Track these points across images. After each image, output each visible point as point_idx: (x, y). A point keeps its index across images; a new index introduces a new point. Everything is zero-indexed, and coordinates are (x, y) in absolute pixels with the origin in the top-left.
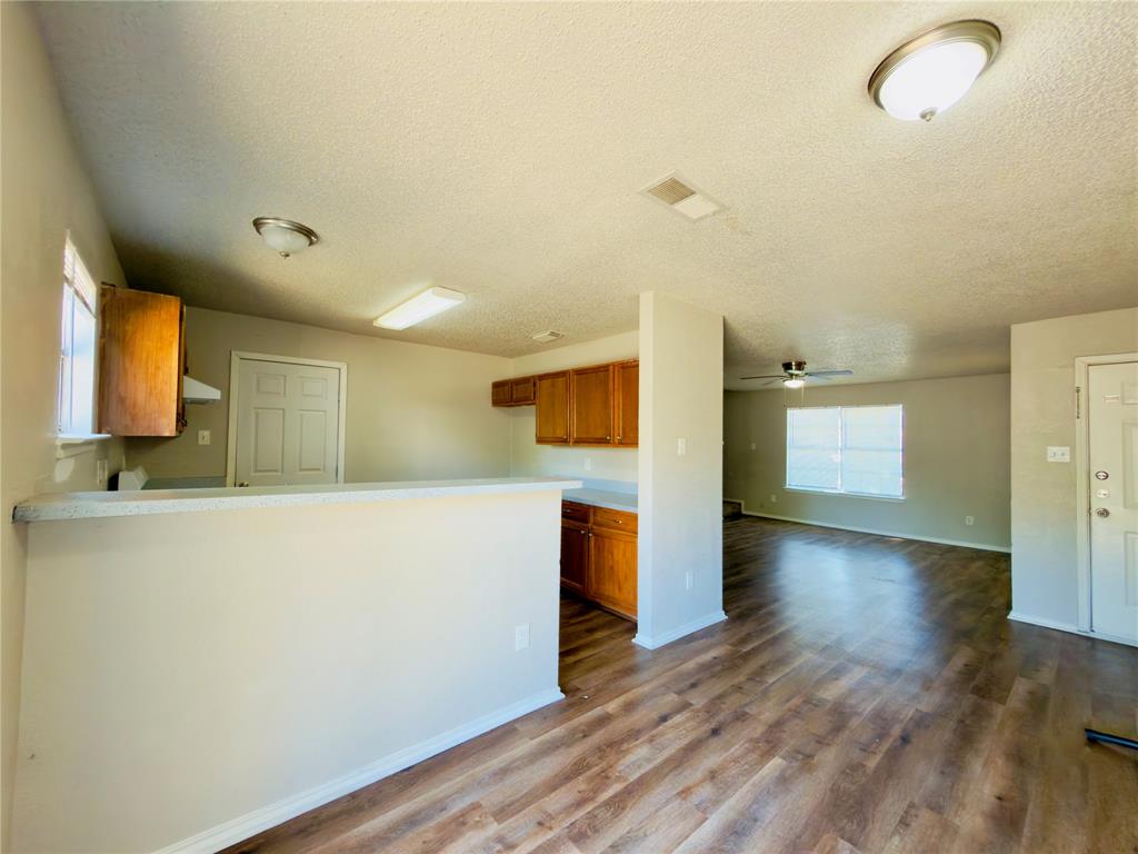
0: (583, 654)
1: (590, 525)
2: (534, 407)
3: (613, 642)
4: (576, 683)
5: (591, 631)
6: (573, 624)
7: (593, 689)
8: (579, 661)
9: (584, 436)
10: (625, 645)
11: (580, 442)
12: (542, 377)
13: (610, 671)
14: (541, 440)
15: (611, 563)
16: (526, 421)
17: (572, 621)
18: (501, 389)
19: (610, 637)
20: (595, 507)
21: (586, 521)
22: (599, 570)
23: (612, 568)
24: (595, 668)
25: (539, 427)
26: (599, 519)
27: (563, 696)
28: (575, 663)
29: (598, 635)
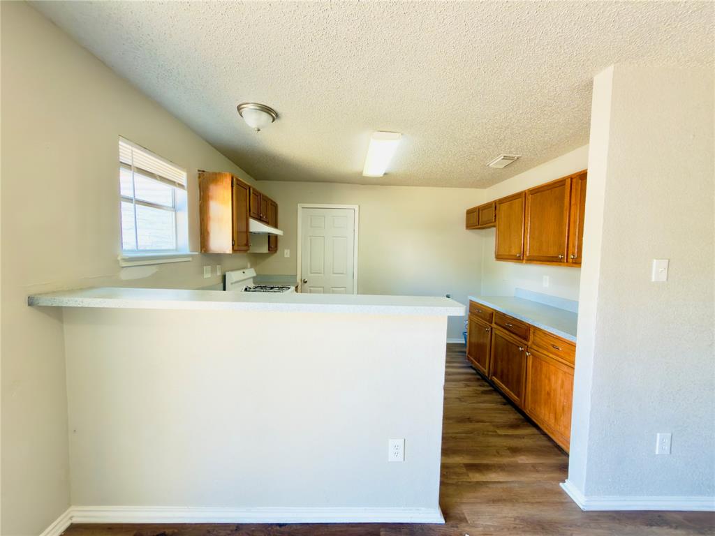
0: (493, 476)
1: (529, 343)
2: (494, 229)
3: (533, 477)
4: (466, 510)
5: (515, 451)
6: (500, 436)
7: (481, 529)
8: (486, 483)
9: (536, 254)
10: (548, 486)
11: (531, 260)
12: (501, 201)
13: (514, 514)
14: (499, 257)
15: (547, 388)
16: (487, 241)
17: (500, 432)
18: (472, 214)
19: (534, 468)
20: (535, 328)
21: (526, 339)
22: (535, 392)
23: (549, 394)
24: (495, 501)
25: (498, 246)
26: (538, 339)
27: (442, 521)
28: (478, 483)
29: (522, 459)
